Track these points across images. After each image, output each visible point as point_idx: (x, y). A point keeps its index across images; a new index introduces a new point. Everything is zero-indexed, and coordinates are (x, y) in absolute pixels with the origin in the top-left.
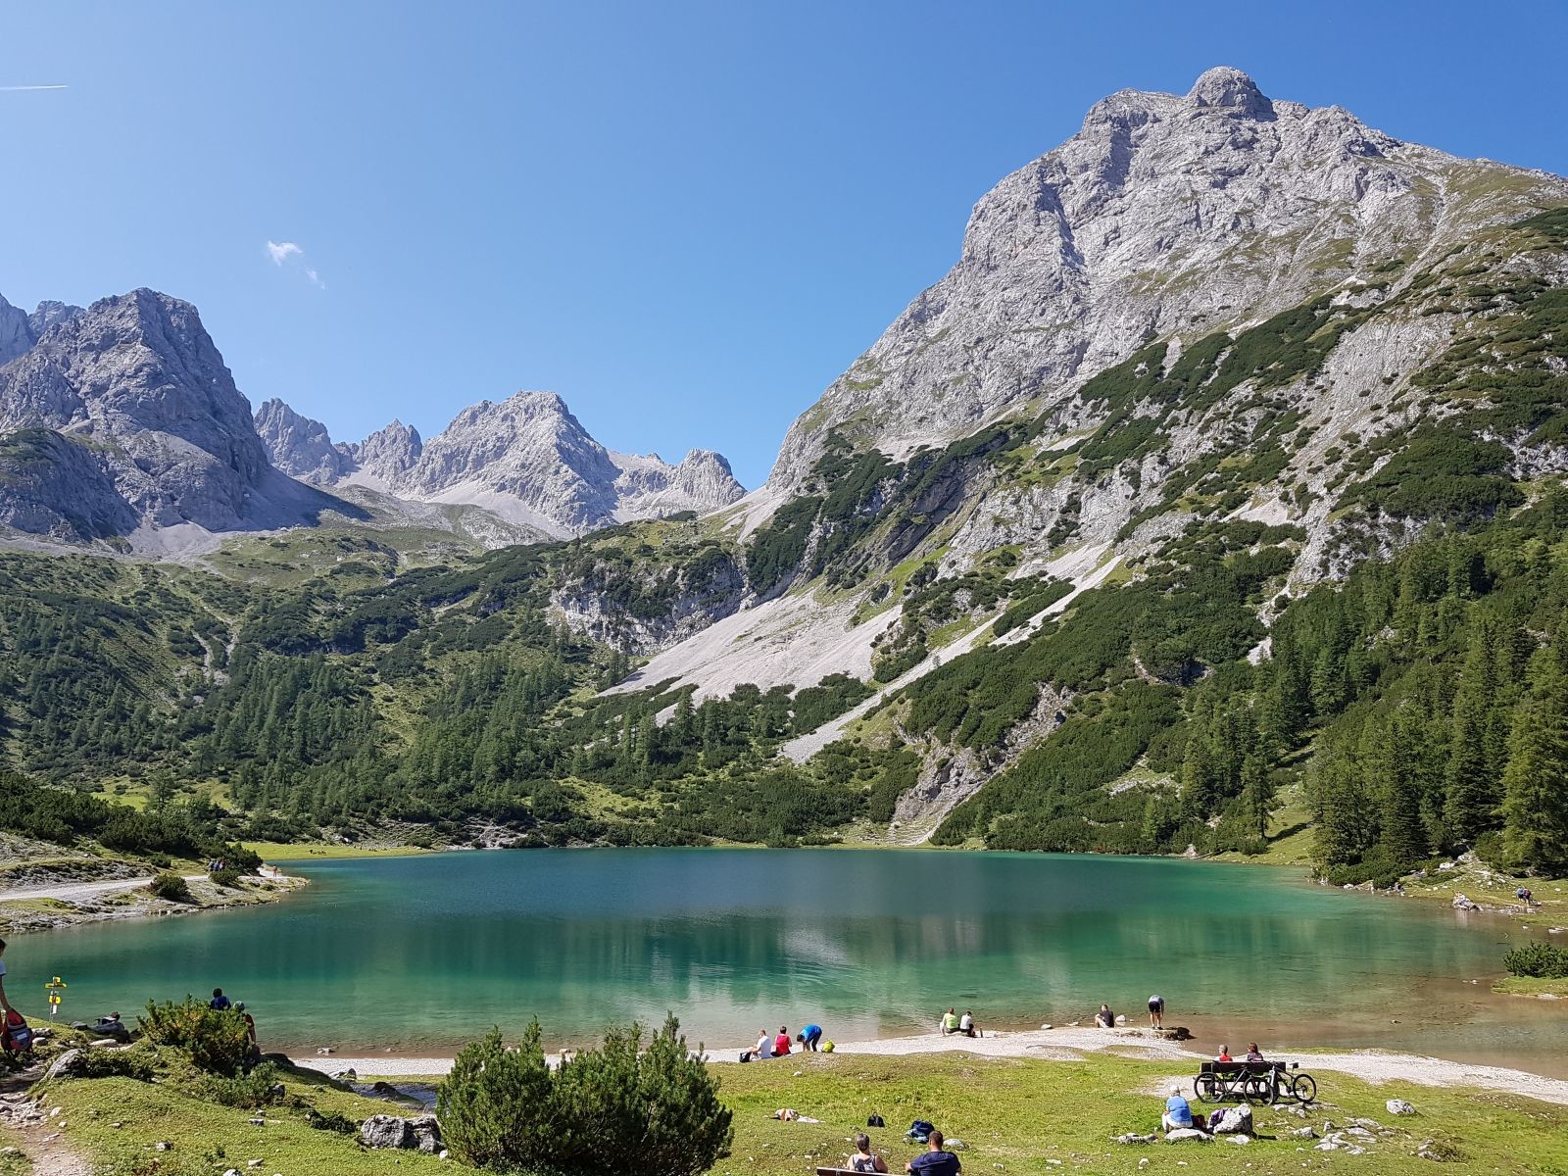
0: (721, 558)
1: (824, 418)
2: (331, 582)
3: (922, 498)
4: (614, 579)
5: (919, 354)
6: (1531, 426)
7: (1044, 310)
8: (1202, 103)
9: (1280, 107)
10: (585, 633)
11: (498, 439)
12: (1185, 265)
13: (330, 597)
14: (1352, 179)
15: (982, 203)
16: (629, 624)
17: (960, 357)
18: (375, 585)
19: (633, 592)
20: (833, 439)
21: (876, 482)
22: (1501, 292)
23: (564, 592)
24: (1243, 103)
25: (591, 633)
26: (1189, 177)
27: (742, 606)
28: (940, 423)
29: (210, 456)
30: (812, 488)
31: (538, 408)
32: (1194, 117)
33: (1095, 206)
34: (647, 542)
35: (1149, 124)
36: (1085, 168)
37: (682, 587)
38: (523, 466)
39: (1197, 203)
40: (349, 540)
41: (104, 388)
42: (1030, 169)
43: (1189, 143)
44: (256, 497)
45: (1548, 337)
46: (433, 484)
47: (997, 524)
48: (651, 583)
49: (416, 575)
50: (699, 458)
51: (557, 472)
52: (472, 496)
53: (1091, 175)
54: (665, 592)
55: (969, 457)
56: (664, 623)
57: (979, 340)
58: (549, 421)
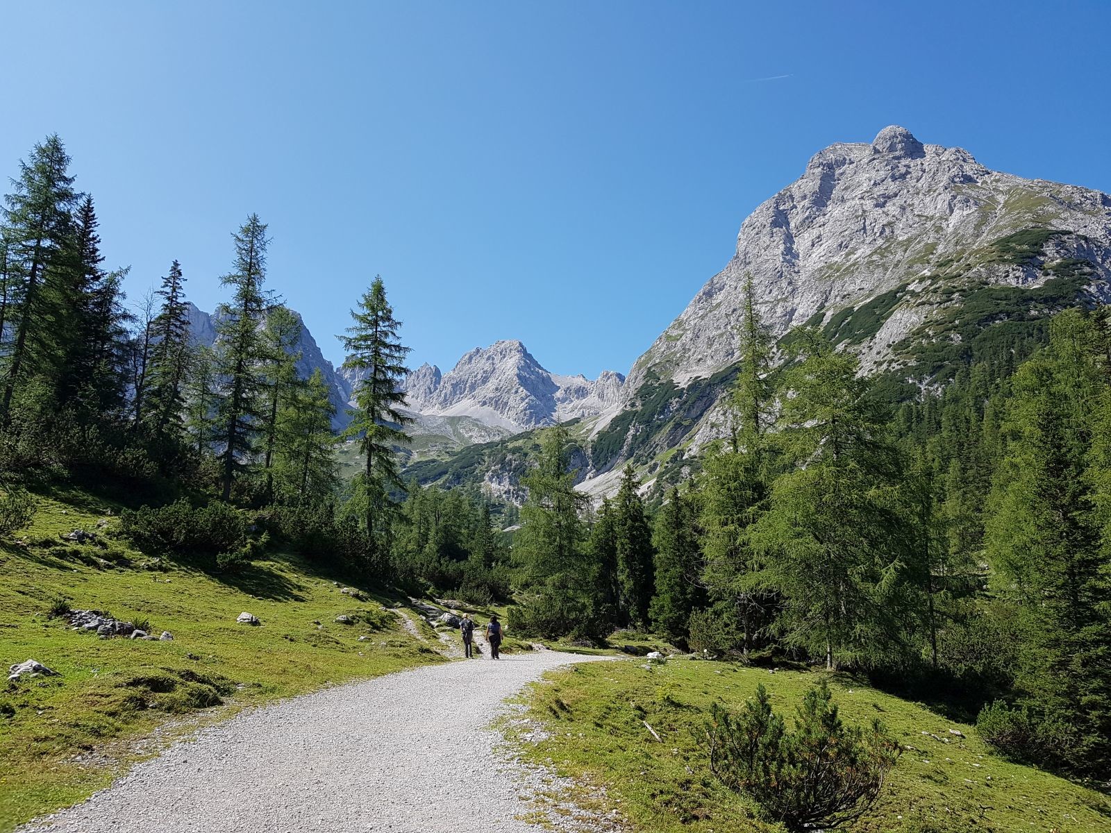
0: (577, 450)
1: (650, 359)
3: (689, 410)
4: (517, 465)
5: (702, 319)
6: (931, 374)
7: (771, 291)
8: (876, 151)
9: (929, 149)
10: (501, 496)
11: (484, 372)
12: (853, 257)
14: (947, 202)
15: (747, 221)
17: (723, 321)
19: (527, 472)
20: (650, 374)
21: (667, 401)
22: (958, 291)
23: (490, 473)
24: (902, 149)
25: (504, 496)
26: (862, 201)
27: (588, 477)
28: (709, 362)
30: (633, 405)
31: (508, 351)
32: (870, 161)
33: (808, 222)
34: (538, 442)
35: (847, 166)
36: (804, 197)
38: (497, 389)
39: (865, 219)
42: (770, 202)
43: (864, 179)
45: (957, 322)
46: (445, 403)
47: (712, 427)
48: (537, 466)
49: (419, 465)
50: (607, 376)
51: (516, 392)
52: (466, 409)
53: (806, 203)
55: (717, 384)
57: (735, 310)
58: (513, 359)
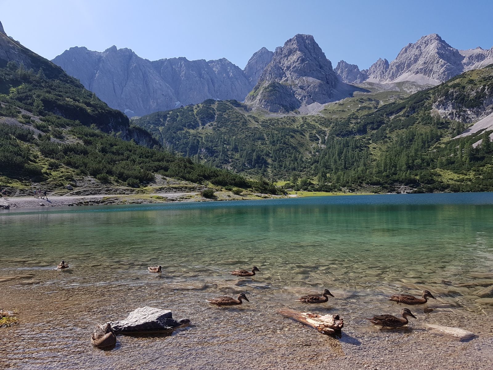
2: (357, 114)
4: (458, 95)
10: (446, 117)
11: (415, 56)
13: (356, 118)
16: (465, 111)
18: (370, 112)
19: (466, 99)
23: (437, 103)
25: (449, 117)
29: (319, 81)
31: (429, 41)
34: (471, 78)
37: (487, 93)
38: (425, 63)
40: (362, 99)
41: (290, 67)
44: (335, 91)
46: (393, 77)
48: (473, 94)
49: (385, 107)
51: (438, 62)
52: (406, 78)
54: (480, 97)
56: (480, 108)
58: (434, 44)
